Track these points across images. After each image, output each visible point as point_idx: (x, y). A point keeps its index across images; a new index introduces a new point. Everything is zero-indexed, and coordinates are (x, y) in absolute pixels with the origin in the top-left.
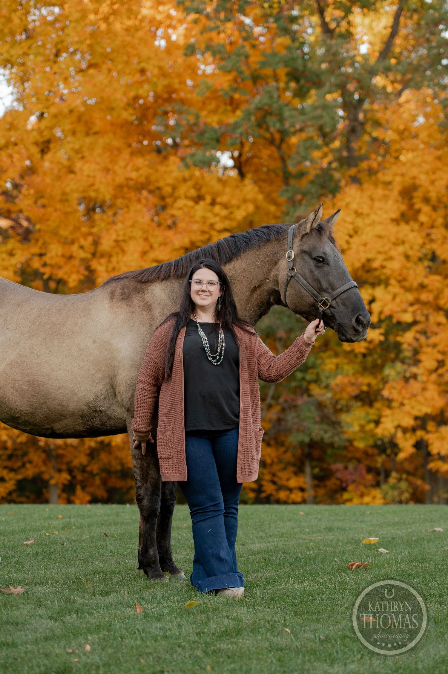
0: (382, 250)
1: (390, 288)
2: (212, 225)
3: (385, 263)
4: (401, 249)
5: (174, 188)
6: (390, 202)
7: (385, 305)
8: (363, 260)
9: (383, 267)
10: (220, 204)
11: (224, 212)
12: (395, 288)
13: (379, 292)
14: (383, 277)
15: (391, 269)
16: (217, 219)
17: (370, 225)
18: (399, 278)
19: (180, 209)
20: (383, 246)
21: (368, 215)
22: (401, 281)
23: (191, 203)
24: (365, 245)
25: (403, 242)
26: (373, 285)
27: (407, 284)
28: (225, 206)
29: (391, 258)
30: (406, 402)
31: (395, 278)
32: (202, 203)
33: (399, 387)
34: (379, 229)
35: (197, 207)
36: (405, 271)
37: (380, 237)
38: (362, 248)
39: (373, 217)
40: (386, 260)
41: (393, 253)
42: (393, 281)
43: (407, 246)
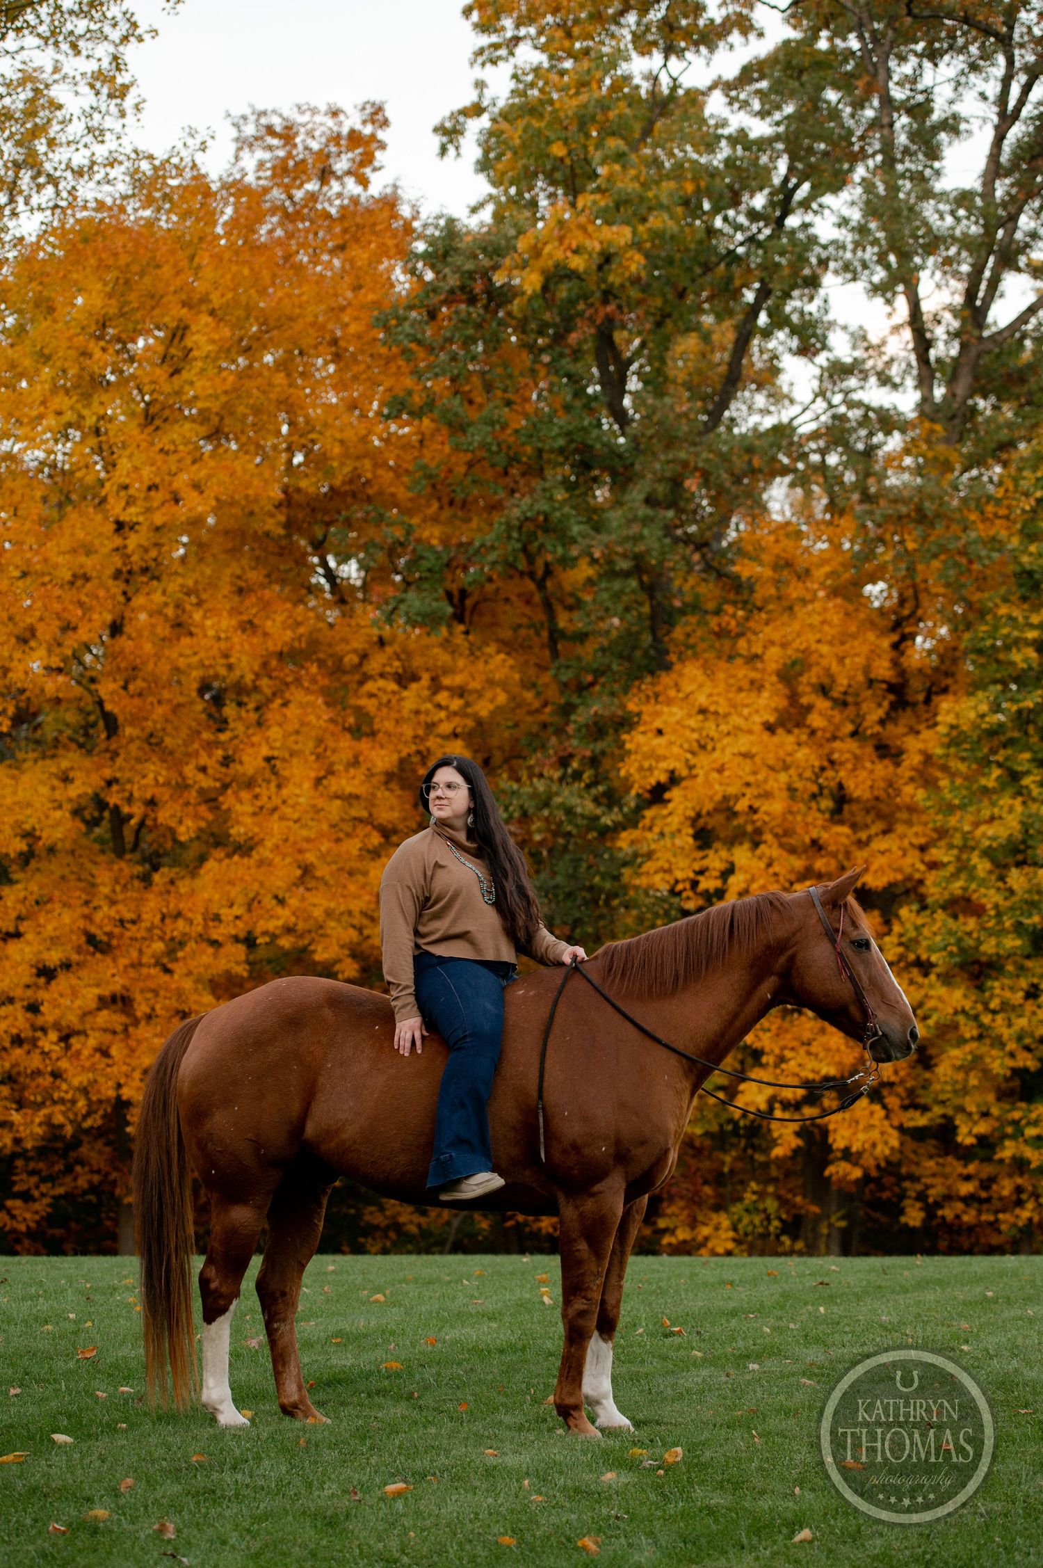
0: (751, 779)
1: (763, 848)
2: (430, 726)
3: (757, 804)
4: (783, 777)
5: (364, 657)
6: (765, 694)
7: (753, 879)
8: (718, 797)
9: (753, 810)
10: (449, 689)
11: (456, 704)
12: (770, 848)
13: (741, 855)
14: (749, 828)
15: (767, 813)
16: (443, 714)
17: (728, 734)
18: (780, 831)
19: (371, 695)
20: (755, 773)
21: (726, 715)
22: (784, 835)
23: (393, 686)
24: (720, 770)
25: (786, 768)
26: (733, 841)
27: (792, 841)
28: (461, 692)
29: (767, 795)
30: (788, 1054)
31: (771, 830)
32: (414, 686)
33: (774, 1027)
34: (744, 743)
35: (405, 694)
36: (790, 817)
37: (747, 756)
38: (715, 775)
39: (736, 720)
40: (759, 796)
41: (772, 785)
42: (768, 837)
43: (792, 771)
